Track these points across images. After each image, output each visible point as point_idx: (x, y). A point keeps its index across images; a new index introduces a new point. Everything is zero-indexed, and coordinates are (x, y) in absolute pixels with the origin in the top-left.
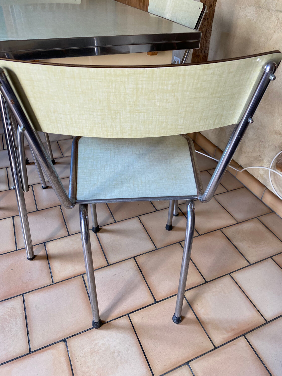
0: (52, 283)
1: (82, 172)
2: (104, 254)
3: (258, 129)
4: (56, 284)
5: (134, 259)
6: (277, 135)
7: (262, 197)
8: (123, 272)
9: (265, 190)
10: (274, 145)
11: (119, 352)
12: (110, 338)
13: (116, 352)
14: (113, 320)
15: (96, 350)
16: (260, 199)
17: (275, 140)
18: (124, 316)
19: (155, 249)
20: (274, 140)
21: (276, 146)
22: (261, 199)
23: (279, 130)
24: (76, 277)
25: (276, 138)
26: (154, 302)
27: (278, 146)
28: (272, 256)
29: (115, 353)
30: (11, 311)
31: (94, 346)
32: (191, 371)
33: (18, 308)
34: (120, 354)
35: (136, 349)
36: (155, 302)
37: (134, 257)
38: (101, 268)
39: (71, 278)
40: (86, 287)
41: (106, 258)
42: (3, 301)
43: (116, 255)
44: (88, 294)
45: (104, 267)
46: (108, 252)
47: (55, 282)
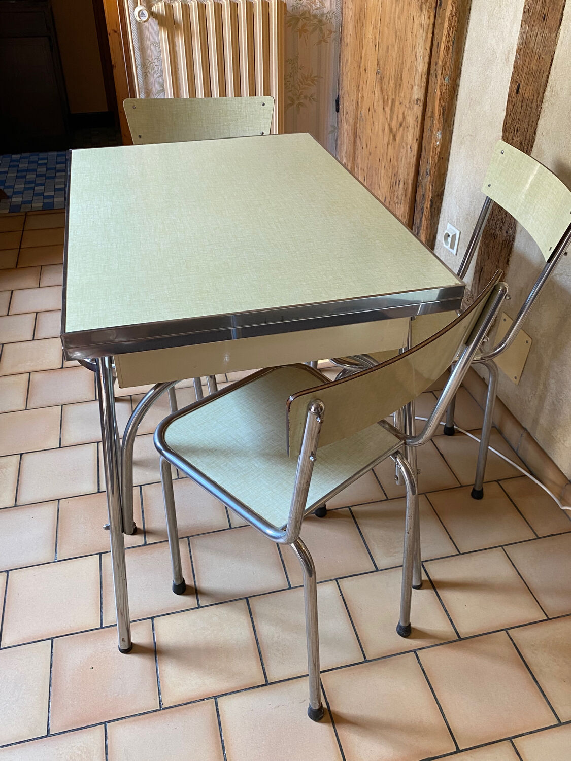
0: (159, 708)
2: (261, 659)
4: (167, 710)
8: (293, 703)
19: (363, 659)
24: (203, 702)
30: (83, 755)
33: (95, 751)
38: (252, 688)
39: (194, 702)
40: (220, 725)
41: (263, 668)
42: (70, 731)
43: (284, 664)
44: (222, 741)
45: (258, 687)
46: (268, 655)
47: (163, 706)
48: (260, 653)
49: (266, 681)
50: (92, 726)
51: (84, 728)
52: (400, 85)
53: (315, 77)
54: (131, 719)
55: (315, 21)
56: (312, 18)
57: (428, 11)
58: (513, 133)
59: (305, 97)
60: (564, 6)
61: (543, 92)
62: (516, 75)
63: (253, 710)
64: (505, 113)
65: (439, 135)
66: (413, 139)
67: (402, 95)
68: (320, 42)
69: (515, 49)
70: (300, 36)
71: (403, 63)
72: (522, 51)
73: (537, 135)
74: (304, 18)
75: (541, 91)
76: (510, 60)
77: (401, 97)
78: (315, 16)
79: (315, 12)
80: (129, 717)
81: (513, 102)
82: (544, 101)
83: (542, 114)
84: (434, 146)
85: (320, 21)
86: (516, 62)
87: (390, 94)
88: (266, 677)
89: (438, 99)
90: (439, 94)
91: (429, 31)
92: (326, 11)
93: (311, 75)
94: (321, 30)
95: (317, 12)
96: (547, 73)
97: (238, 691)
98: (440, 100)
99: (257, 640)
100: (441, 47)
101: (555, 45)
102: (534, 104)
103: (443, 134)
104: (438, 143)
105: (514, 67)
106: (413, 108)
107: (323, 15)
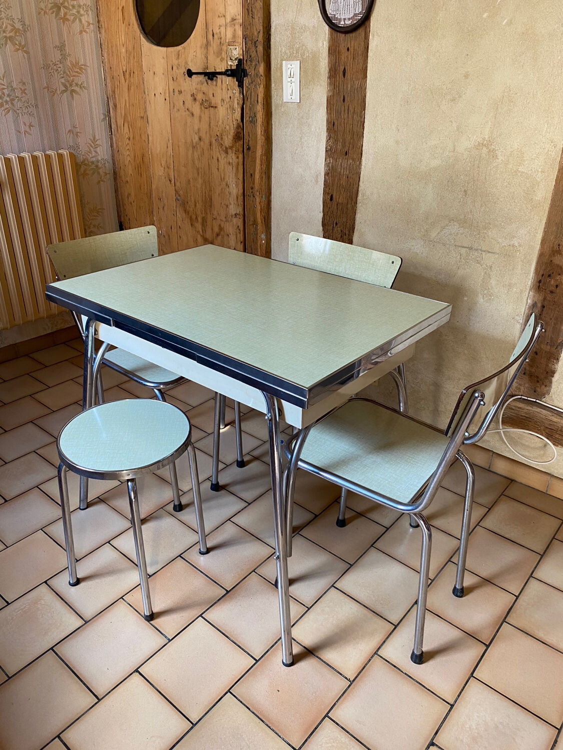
0: (350, 683)
4: (356, 681)
7: (490, 465)
9: (492, 456)
11: (501, 723)
12: (478, 713)
13: (498, 724)
15: (476, 734)
18: (469, 680)
24: (371, 661)
26: (486, 648)
28: (554, 536)
29: (498, 727)
30: (333, 744)
31: (470, 732)
33: (339, 736)
34: (505, 725)
38: (390, 634)
39: (366, 664)
40: (395, 666)
41: (384, 619)
42: (309, 737)
43: (393, 610)
44: (406, 674)
47: (351, 680)
50: (320, 724)
51: (316, 728)
52: (211, 206)
53: (100, 209)
54: (340, 701)
55: (93, 166)
56: (90, 164)
57: (235, 153)
58: (332, 226)
59: (94, 226)
60: (362, 146)
61: (356, 197)
62: (327, 189)
64: (322, 214)
65: (263, 236)
66: (237, 242)
67: (215, 213)
68: (99, 182)
69: (323, 174)
70: (84, 178)
71: (210, 190)
72: (330, 175)
73: (356, 223)
74: (85, 165)
75: (354, 196)
76: (319, 180)
77: (213, 214)
78: (93, 163)
79: (92, 160)
80: (337, 701)
81: (329, 207)
82: (358, 203)
83: (358, 211)
84: (260, 245)
85: (97, 166)
86: (325, 181)
87: (199, 213)
88: (391, 623)
89: (259, 212)
90: (259, 208)
91: (239, 167)
92: (100, 159)
93: (96, 208)
94: (99, 173)
95: (94, 159)
96: (357, 186)
97: (384, 642)
98: (261, 212)
100: (256, 176)
101: (360, 168)
102: (349, 206)
103: (266, 235)
104: (263, 242)
105: (325, 185)
106: (231, 221)
107: (98, 161)
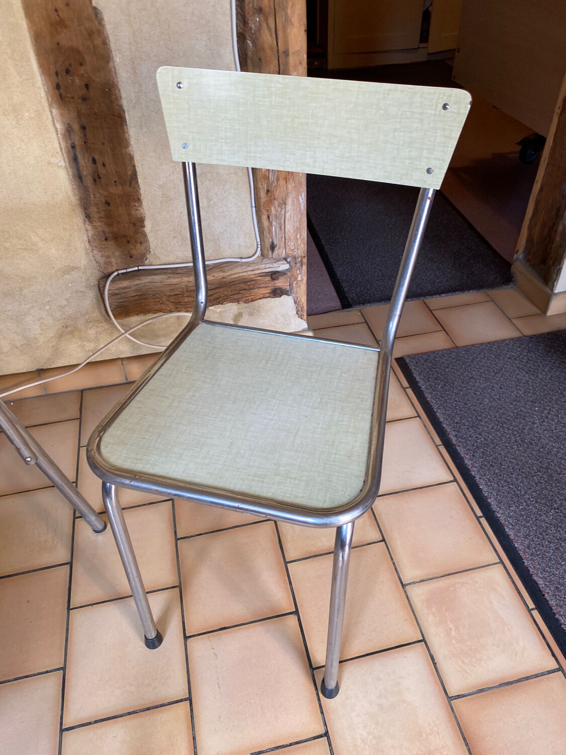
1: (365, 400)
2: (156, 707)
3: (21, 289)
5: (191, 639)
6: (68, 274)
7: (126, 377)
8: (216, 668)
9: (123, 364)
10: (77, 291)
11: (381, 696)
13: (379, 702)
14: (320, 701)
15: (374, 742)
16: (124, 381)
17: (71, 283)
18: (314, 677)
19: (177, 590)
20: (70, 285)
21: (82, 290)
22: (127, 379)
23: (66, 265)
25: (70, 280)
26: (296, 617)
27: (85, 288)
29: (381, 704)
31: (367, 746)
32: (414, 583)
34: (384, 694)
35: (377, 665)
36: (296, 614)
37: (186, 638)
43: (167, 678)
45: (192, 710)
46: (151, 698)
48: (149, 709)
49: (185, 700)
63: (219, 717)
88: (181, 701)
97: (194, 738)
99: (129, 714)
